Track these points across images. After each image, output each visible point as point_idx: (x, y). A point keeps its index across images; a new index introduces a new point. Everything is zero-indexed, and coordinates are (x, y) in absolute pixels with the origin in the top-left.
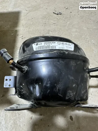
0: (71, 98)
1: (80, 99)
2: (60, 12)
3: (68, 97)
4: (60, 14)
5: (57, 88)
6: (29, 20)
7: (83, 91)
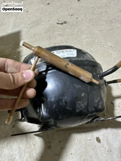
0: (82, 110)
1: (94, 110)
2: (64, 20)
3: (79, 109)
4: (64, 23)
5: (64, 101)
6: (31, 37)
7: (97, 100)
